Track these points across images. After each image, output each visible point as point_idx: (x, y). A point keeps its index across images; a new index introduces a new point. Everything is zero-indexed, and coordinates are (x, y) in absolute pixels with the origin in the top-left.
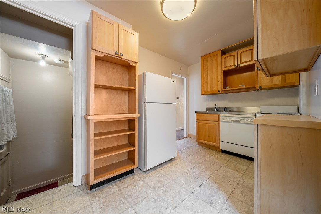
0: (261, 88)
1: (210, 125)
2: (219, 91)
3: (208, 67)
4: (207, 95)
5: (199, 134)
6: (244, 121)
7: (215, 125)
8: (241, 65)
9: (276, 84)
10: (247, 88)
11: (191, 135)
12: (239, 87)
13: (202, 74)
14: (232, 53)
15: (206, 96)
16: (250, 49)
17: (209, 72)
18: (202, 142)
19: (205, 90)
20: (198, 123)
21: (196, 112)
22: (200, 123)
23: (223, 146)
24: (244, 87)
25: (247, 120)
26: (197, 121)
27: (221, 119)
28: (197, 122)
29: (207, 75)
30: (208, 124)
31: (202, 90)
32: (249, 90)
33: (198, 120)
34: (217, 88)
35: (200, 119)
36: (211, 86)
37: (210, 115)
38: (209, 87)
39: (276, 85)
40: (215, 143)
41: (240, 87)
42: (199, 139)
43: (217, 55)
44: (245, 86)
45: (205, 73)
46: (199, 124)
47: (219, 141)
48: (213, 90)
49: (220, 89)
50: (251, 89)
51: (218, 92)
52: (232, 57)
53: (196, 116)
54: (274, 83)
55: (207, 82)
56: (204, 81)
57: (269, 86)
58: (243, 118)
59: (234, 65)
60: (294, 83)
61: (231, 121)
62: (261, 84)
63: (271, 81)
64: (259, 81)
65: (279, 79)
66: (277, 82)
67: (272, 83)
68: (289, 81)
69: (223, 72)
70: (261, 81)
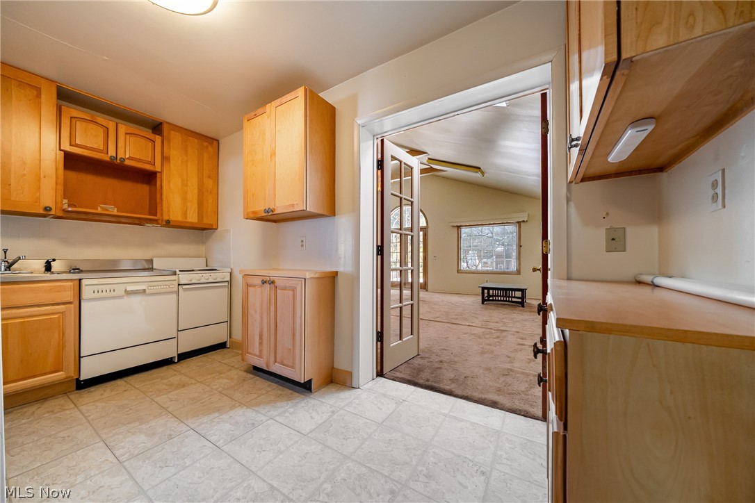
0: (168, 223)
2: (48, 209)
6: (157, 289)
7: (57, 316)
8: (127, 163)
12: (99, 209)
14: (102, 121)
16: (145, 136)
24: (114, 211)
25: (162, 287)
27: (86, 295)
39: (191, 223)
40: (57, 371)
41: (102, 208)
43: (37, 89)
44: (116, 209)
47: (78, 357)
49: (49, 203)
50: (148, 221)
52: (101, 129)
54: (189, 220)
57: (182, 222)
58: (153, 284)
59: (105, 151)
60: (212, 225)
61: (123, 293)
62: (169, 216)
63: (185, 214)
64: (165, 209)
65: (196, 215)
66: (192, 218)
67: (186, 218)
68: (207, 221)
69: (63, 153)
70: (169, 211)
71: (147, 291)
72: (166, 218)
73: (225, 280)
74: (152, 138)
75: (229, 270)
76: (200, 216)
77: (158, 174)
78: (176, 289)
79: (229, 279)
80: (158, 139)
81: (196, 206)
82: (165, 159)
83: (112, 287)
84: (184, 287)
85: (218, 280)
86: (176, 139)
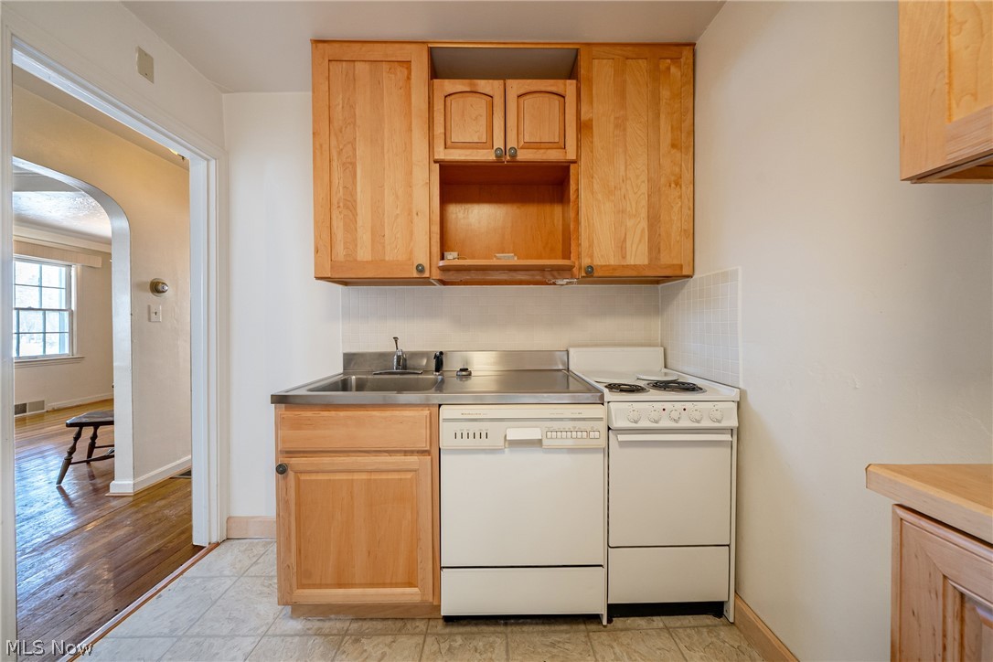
0: (590, 275)
1: (374, 476)
2: (420, 269)
3: (358, 122)
4: (345, 283)
5: (299, 551)
7: (409, 476)
8: (523, 156)
9: (635, 266)
10: (542, 269)
11: (247, 520)
13: (317, 149)
14: (484, 85)
15: (340, 288)
16: (549, 89)
17: (362, 150)
18: (323, 601)
19: (340, 252)
20: (291, 474)
21: (279, 400)
22: (303, 477)
23: (458, 595)
25: (574, 433)
26: (286, 461)
27: (446, 440)
28: (281, 469)
29: (354, 164)
30: (364, 476)
31: (317, 251)
32: (548, 277)
33: (291, 453)
34: (411, 252)
35: (308, 447)
36: (377, 235)
37: (376, 413)
38: (364, 236)
39: (635, 268)
40: (410, 585)
42: (301, 586)
43: (407, 64)
44: (516, 258)
45: (340, 152)
46: (298, 481)
47: (438, 568)
48: (387, 259)
49: (422, 258)
50: (555, 273)
51: (415, 274)
52: (484, 102)
53: (280, 423)
54: (631, 260)
55: (350, 205)
56: (335, 201)
57: (614, 268)
58: (556, 425)
59: (489, 144)
60: (681, 267)
61: (501, 443)
62: (591, 257)
63: (622, 248)
64: (584, 243)
65: (644, 248)
66: (637, 256)
67: (624, 257)
68: (667, 259)
69: (438, 165)
70: (591, 245)
71: (545, 442)
72: (586, 262)
73: (725, 424)
74: (560, 91)
75: (735, 394)
76: (654, 248)
77: (572, 166)
78: (603, 443)
79: (734, 423)
80: (569, 87)
81: (644, 224)
82: (583, 127)
83: (484, 426)
84: (622, 438)
85: (706, 423)
86: (601, 73)
